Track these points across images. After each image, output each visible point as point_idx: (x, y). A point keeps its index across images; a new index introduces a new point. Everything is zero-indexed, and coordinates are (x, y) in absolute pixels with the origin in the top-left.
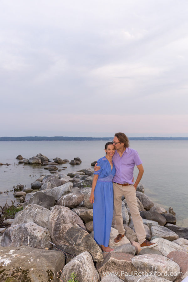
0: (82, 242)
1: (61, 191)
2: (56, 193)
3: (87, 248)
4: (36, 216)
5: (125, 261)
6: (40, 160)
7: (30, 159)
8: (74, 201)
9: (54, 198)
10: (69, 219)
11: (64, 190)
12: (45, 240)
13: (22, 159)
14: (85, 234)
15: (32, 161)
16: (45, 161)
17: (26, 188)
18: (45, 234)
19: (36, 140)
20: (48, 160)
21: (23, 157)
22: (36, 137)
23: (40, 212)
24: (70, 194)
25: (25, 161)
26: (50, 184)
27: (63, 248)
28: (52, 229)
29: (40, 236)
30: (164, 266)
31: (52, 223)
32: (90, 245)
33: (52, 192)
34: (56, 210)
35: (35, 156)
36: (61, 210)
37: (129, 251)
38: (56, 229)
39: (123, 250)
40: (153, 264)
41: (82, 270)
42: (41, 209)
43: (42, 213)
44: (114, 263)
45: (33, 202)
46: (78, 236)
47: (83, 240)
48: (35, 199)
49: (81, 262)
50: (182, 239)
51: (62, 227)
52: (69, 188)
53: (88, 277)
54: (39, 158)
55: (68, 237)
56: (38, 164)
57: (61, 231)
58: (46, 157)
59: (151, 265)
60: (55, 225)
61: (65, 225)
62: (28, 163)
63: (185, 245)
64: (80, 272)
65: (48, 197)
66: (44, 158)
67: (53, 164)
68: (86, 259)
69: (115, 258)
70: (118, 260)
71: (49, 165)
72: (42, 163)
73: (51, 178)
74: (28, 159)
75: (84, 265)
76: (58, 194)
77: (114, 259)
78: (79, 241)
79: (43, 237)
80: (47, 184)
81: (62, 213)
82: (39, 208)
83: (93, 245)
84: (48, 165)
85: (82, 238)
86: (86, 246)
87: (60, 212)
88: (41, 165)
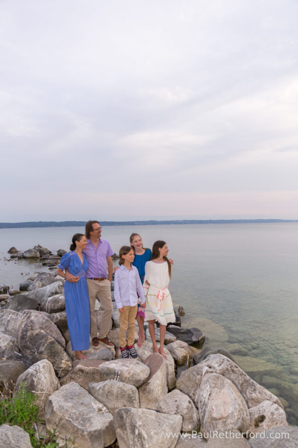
0: (45, 349)
1: (47, 292)
2: (41, 295)
3: (51, 356)
4: (8, 324)
5: (94, 368)
6: (38, 254)
7: (26, 252)
8: (60, 304)
9: (36, 301)
10: (38, 325)
11: (51, 291)
12: (11, 350)
13: (16, 252)
14: (50, 341)
15: (27, 255)
16: (45, 254)
17: (11, 290)
18: (11, 344)
19: (40, 226)
20: (50, 252)
21: (18, 250)
22: (40, 222)
23: (14, 319)
24: (57, 296)
25: (19, 255)
26: (41, 284)
27: (29, 357)
28: (19, 337)
29: (4, 346)
30: (127, 370)
31: (18, 331)
32: (54, 352)
33: (36, 294)
34: (25, 315)
35: (32, 248)
36: (30, 315)
37: (105, 358)
38: (23, 338)
39: (98, 356)
40: (116, 369)
41: (35, 379)
42: (16, 314)
43: (16, 319)
44: (81, 371)
45: (10, 306)
46: (42, 342)
47: (46, 347)
48: (12, 303)
49: (36, 371)
50: (178, 341)
51: (28, 334)
52: (58, 288)
53: (42, 386)
54: (38, 250)
55: (31, 345)
56: (36, 258)
57: (27, 339)
58: (46, 249)
59: (115, 370)
60: (22, 333)
61: (33, 332)
62: (23, 258)
63: (180, 349)
64: (33, 381)
65: (29, 301)
66: (43, 251)
67: (55, 257)
68: (41, 367)
69: (83, 365)
70: (86, 368)
71: (50, 259)
72: (41, 257)
73: (44, 277)
74: (23, 252)
75: (39, 374)
76: (43, 295)
77: (81, 366)
78: (42, 349)
79: (8, 347)
80: (37, 284)
81: (31, 318)
82: (14, 314)
83: (58, 353)
84: (48, 259)
85: (46, 345)
86: (50, 354)
87: (29, 317)
88: (39, 260)
